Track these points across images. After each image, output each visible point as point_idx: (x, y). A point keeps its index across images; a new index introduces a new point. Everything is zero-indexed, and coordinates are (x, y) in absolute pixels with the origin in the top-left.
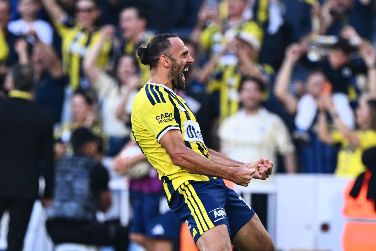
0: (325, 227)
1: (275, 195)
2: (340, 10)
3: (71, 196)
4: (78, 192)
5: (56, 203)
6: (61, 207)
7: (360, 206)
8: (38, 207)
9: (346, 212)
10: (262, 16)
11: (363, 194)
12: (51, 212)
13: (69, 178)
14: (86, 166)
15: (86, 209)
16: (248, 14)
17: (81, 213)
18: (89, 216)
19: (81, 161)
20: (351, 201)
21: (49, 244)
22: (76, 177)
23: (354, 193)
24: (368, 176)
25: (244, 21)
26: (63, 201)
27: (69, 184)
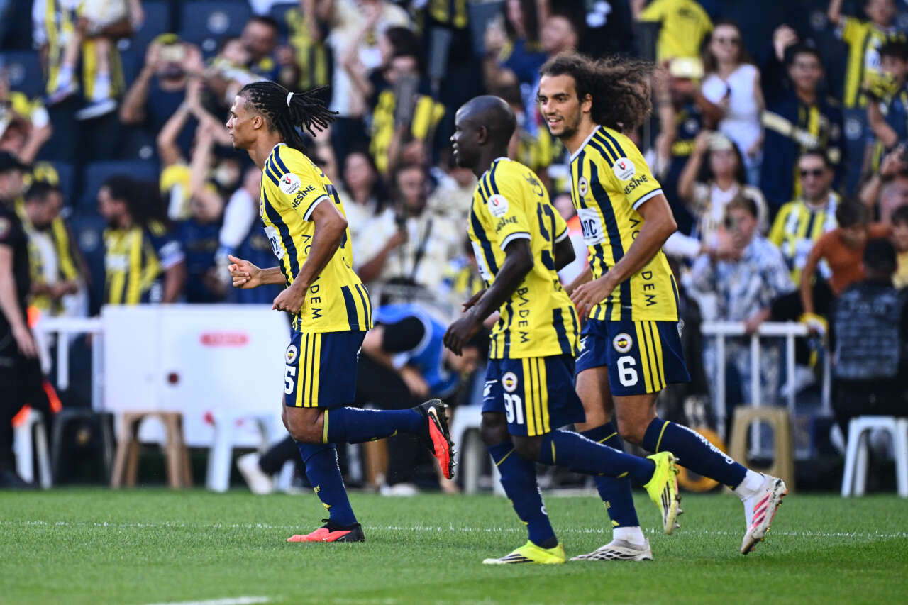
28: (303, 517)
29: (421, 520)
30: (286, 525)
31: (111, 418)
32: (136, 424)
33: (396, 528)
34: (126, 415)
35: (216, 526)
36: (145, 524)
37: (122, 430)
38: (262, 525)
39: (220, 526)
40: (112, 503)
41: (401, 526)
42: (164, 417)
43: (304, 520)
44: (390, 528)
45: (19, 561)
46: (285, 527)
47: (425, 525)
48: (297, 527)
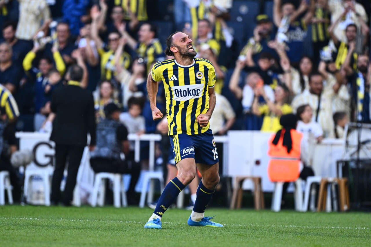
0: (258, 163)
1: (227, 143)
2: (265, 32)
3: (105, 144)
4: (109, 142)
5: (96, 148)
6: (99, 151)
7: (278, 150)
8: (87, 150)
9: (270, 153)
10: (218, 36)
11: (280, 142)
12: (93, 154)
13: (104, 133)
14: (114, 126)
15: (114, 152)
16: (210, 35)
17: (111, 154)
18: (116, 156)
19: (111, 123)
20: (273, 147)
21: (92, 173)
22: (108, 133)
23: (275, 142)
24: (284, 132)
25: (208, 40)
26: (101, 147)
27: (104, 137)
28: (310, 222)
29: (361, 225)
30: (303, 226)
31: (230, 179)
32: (241, 182)
33: (349, 228)
34: (237, 178)
35: (272, 226)
36: (242, 225)
37: (235, 184)
38: (292, 226)
39: (274, 226)
40: (229, 215)
41: (352, 227)
42: (253, 179)
43: (310, 224)
44: (347, 228)
45: (187, 240)
46: (302, 227)
47: (362, 227)
48: (307, 227)
